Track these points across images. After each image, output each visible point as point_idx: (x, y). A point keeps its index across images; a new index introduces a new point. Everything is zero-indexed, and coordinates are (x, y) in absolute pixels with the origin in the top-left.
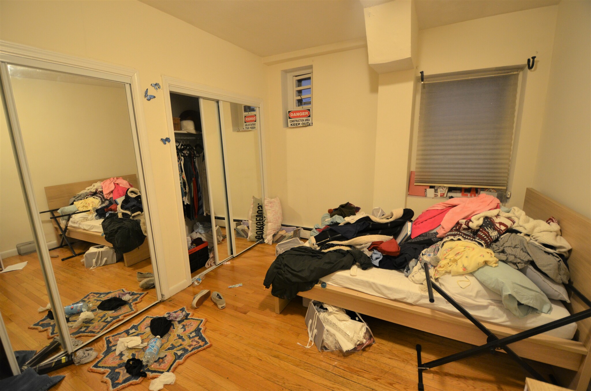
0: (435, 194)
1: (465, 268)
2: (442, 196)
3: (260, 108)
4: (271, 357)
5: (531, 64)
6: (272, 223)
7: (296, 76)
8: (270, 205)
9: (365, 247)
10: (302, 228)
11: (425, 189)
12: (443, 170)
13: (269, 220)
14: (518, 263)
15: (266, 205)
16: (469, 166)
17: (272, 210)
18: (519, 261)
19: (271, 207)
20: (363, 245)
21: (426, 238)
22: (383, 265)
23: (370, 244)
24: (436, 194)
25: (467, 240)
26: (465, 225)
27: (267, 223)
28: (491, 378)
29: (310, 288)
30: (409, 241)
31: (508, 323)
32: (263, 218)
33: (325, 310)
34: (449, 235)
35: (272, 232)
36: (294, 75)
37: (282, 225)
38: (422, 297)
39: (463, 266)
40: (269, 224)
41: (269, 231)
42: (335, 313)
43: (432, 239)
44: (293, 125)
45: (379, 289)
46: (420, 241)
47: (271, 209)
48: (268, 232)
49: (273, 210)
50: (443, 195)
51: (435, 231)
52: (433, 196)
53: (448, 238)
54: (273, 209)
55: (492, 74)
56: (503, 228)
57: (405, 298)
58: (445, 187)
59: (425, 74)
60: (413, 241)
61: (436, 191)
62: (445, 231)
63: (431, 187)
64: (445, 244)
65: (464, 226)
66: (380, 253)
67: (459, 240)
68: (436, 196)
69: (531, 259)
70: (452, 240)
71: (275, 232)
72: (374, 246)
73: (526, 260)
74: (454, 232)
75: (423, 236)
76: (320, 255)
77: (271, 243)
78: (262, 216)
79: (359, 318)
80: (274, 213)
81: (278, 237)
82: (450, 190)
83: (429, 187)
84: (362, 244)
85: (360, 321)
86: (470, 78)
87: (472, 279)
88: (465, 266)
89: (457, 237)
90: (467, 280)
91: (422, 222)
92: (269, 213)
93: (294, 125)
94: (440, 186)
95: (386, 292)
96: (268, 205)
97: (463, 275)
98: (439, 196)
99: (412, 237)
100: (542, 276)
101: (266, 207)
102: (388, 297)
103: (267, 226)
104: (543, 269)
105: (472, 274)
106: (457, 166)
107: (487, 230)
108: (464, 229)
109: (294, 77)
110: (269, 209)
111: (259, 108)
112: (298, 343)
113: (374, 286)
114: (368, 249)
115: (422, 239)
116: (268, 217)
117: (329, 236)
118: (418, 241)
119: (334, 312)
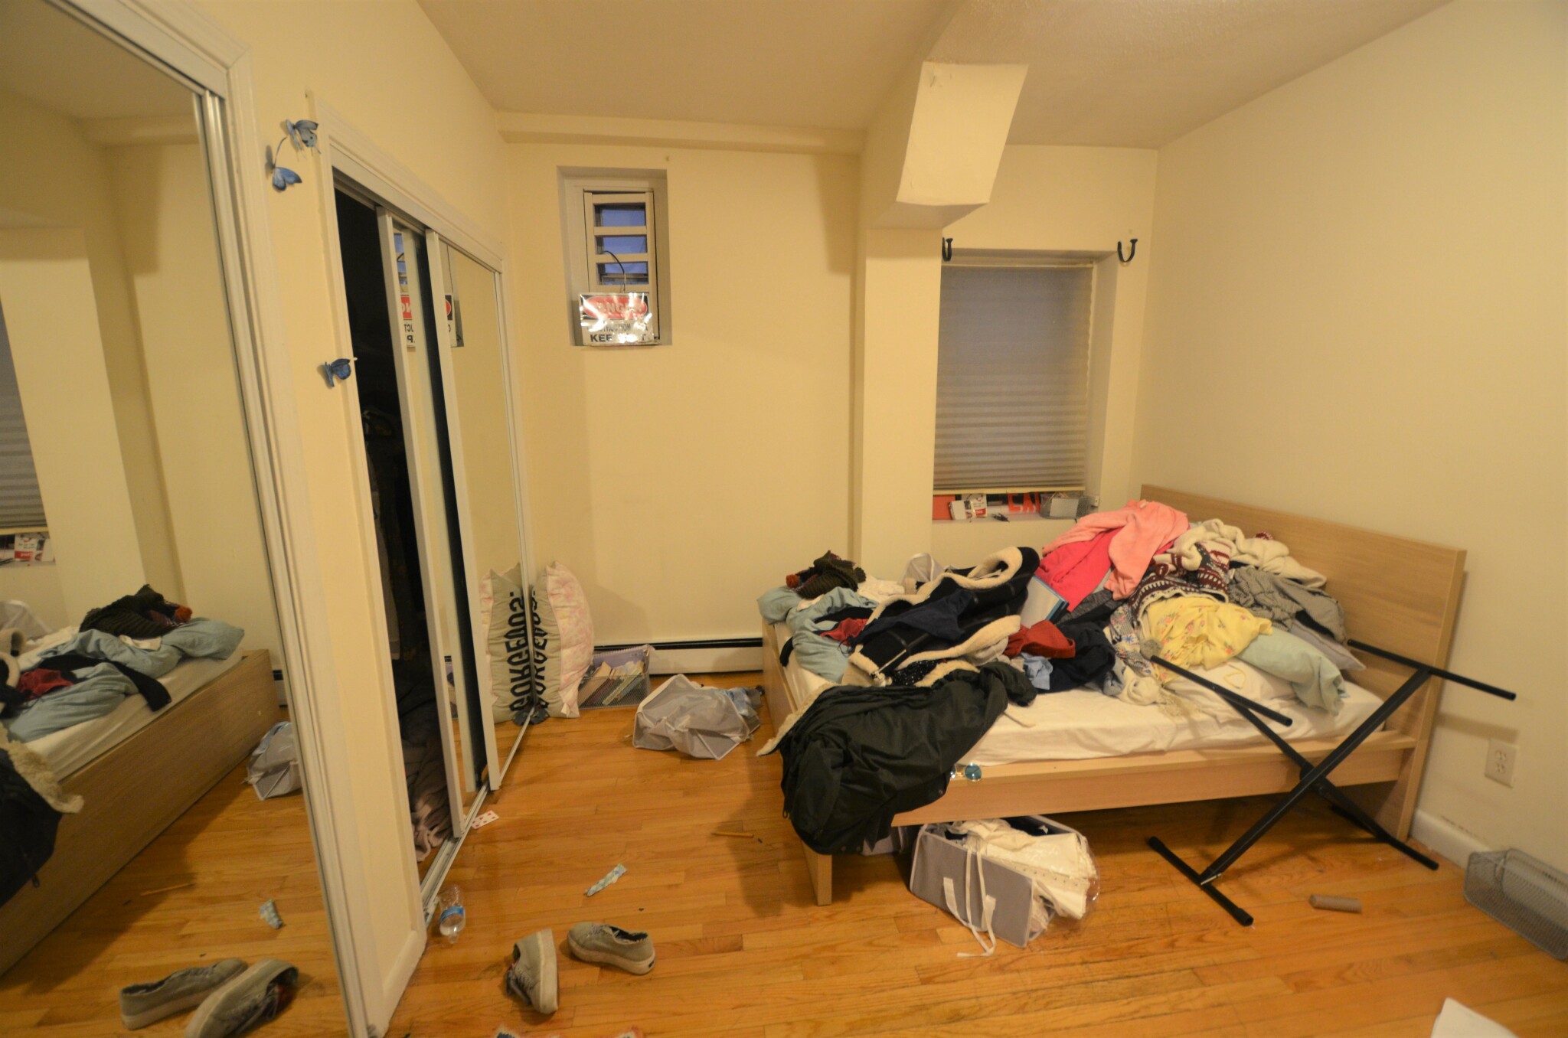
0: (968, 513)
1: (1230, 649)
2: (981, 514)
3: (503, 276)
4: (946, 1028)
5: (1125, 253)
6: (574, 649)
7: (594, 193)
8: (563, 591)
9: (998, 651)
10: (651, 644)
11: (949, 503)
12: (986, 459)
13: (564, 640)
14: (1285, 619)
15: (552, 595)
16: (1023, 448)
17: (570, 607)
18: (1286, 615)
19: (568, 597)
20: (993, 648)
21: (1094, 605)
22: (1060, 683)
23: (1006, 641)
24: (968, 511)
25: (1191, 594)
26: (1173, 563)
27: (559, 649)
28: (1284, 848)
29: (941, 792)
30: (1066, 618)
31: (1313, 733)
32: (526, 639)
33: (964, 839)
34: (1154, 589)
35: (576, 676)
36: (586, 189)
37: (599, 649)
38: (1179, 729)
39: (1225, 644)
40: (566, 653)
41: (568, 675)
42: (994, 837)
43: (1107, 605)
44: (597, 338)
45: (1095, 740)
46: (1086, 614)
47: (568, 604)
48: (563, 678)
49: (576, 607)
50: (981, 512)
51: (1100, 588)
52: (964, 517)
53: (1153, 596)
54: (573, 604)
55: (1054, 264)
56: (1225, 561)
57: (1152, 742)
58: (982, 495)
59: (954, 245)
60: (1074, 616)
61: (967, 504)
62: (1133, 582)
63: (958, 497)
64: (1149, 610)
65: (1171, 567)
66: (1042, 658)
67: (1178, 595)
68: (969, 515)
69: (1300, 608)
70: (1162, 598)
71: (582, 673)
72: (1017, 644)
73: (1294, 611)
74: (1158, 583)
75: (1088, 602)
76: (914, 697)
77: (577, 713)
78: (522, 632)
79: (1047, 826)
80: (577, 614)
81: (593, 686)
82: (991, 499)
83: (954, 498)
84: (989, 647)
85: (1052, 831)
86: (1017, 266)
87: (1240, 665)
88: (1229, 643)
89: (1172, 591)
90: (1235, 671)
91: (1068, 573)
92: (564, 617)
93: (600, 338)
94: (971, 495)
95: (1108, 741)
96: (557, 591)
97: (1223, 663)
98: (974, 515)
99: (1070, 609)
100: (1317, 635)
101: (552, 600)
102: (1117, 751)
103: (560, 660)
104: (1324, 622)
105: (1238, 658)
106: (1003, 449)
107: (1213, 568)
108: (1172, 573)
109: (586, 194)
110: (562, 604)
111: (500, 273)
112: (960, 955)
113: (1081, 737)
114: (1004, 653)
115: (1089, 610)
116: (561, 631)
117: (903, 642)
118: (1083, 616)
119: (993, 834)
